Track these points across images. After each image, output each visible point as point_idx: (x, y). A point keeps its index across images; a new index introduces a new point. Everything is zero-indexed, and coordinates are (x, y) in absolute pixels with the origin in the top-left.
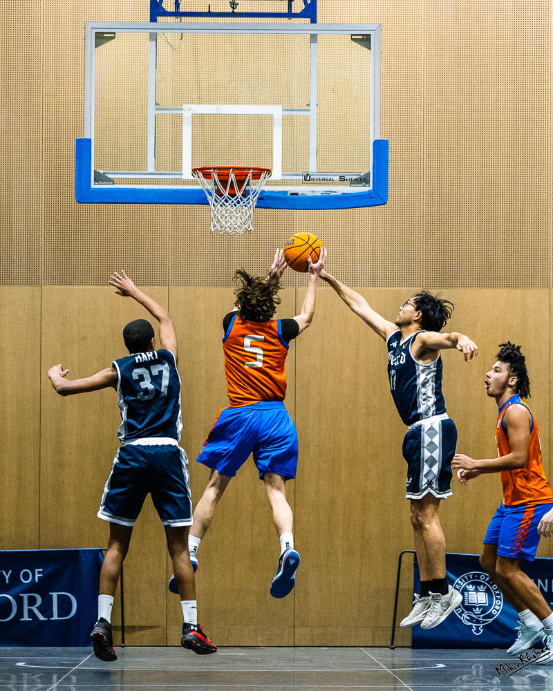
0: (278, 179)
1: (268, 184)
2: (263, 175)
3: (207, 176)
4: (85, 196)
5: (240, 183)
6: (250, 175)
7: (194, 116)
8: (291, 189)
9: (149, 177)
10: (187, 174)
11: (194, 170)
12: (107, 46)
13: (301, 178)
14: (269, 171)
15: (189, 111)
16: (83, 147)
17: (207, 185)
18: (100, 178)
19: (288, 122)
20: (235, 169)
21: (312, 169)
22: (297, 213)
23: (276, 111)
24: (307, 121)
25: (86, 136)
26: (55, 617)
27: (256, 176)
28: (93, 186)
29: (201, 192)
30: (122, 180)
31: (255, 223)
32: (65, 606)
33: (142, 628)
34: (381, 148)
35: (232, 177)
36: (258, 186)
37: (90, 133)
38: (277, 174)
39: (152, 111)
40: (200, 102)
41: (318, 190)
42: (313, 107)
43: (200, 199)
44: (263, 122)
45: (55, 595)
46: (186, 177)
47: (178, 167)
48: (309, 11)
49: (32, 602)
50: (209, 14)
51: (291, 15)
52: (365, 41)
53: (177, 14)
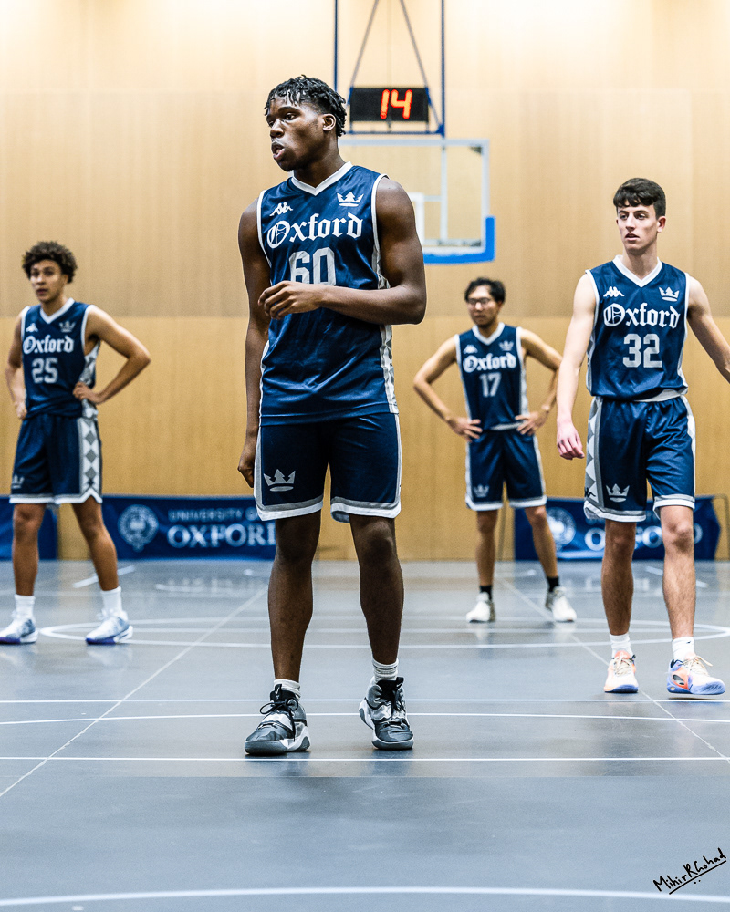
8: (430, 251)
19: (427, 206)
21: (444, 235)
23: (418, 199)
24: (440, 203)
33: (331, 548)
34: (490, 223)
41: (447, 251)
42: (444, 196)
45: (271, 527)
48: (441, 130)
49: (255, 531)
50: (373, 133)
51: (428, 133)
52: (479, 150)
53: (351, 132)
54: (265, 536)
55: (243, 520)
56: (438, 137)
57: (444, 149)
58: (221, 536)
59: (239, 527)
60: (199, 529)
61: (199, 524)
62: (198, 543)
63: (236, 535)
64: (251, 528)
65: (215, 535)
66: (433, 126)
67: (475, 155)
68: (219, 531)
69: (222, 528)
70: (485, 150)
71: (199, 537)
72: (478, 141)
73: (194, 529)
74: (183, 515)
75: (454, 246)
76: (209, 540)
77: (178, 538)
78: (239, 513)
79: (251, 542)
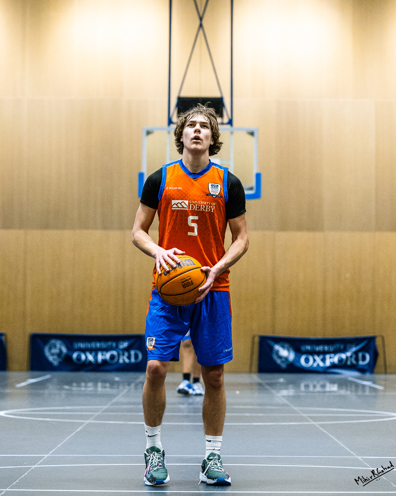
12: (150, 136)
24: (230, 164)
32: (136, 356)
34: (258, 176)
42: (232, 161)
48: (230, 122)
49: (123, 355)
51: (223, 124)
52: (252, 134)
54: (129, 357)
55: (116, 348)
56: (228, 126)
57: (232, 133)
58: (104, 358)
59: (115, 353)
60: (90, 354)
61: (91, 350)
62: (90, 361)
63: (112, 357)
64: (121, 353)
65: (100, 357)
66: (226, 120)
67: (250, 137)
68: (102, 355)
69: (104, 353)
70: (256, 134)
71: (91, 358)
72: (252, 128)
73: (87, 353)
74: (82, 345)
76: (96, 360)
77: (79, 358)
78: (114, 345)
79: (121, 361)
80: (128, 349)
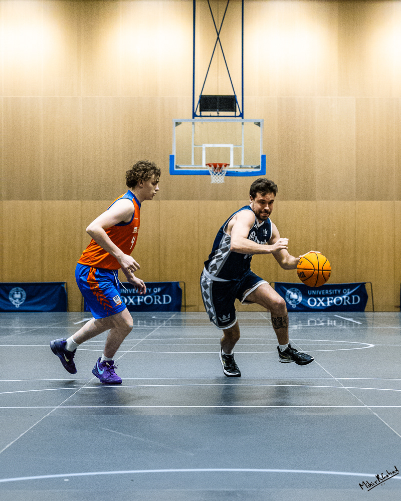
0: (232, 167)
1: (230, 168)
2: (227, 166)
3: (210, 166)
4: (172, 172)
5: (220, 167)
6: (223, 166)
7: (206, 148)
8: (236, 170)
9: (192, 167)
10: (204, 165)
11: (206, 165)
12: (179, 126)
13: (239, 167)
14: (229, 165)
15: (204, 146)
16: (172, 157)
17: (210, 169)
18: (177, 167)
19: (235, 150)
20: (219, 164)
21: (243, 164)
22: (239, 177)
23: (231, 146)
24: (241, 148)
25: (172, 154)
26: (164, 303)
27: (225, 166)
28: (175, 169)
29: (208, 171)
30: (184, 167)
31: (225, 180)
32: (167, 299)
33: (191, 306)
34: (263, 157)
35: (218, 166)
36: (226, 169)
37: (174, 153)
38: (232, 165)
39: (193, 146)
40: (209, 143)
41: (244, 170)
42: (243, 145)
43: (207, 173)
44: (228, 149)
45: (164, 296)
46: (204, 167)
47: (201, 163)
48: (242, 115)
49: (157, 298)
50: (211, 116)
51: (235, 116)
52: (259, 124)
53: (201, 116)
54: (162, 300)
55: (152, 293)
56: (241, 118)
57: (243, 123)
58: (142, 300)
59: (150, 297)
60: (131, 298)
61: (131, 295)
62: (131, 303)
63: (149, 300)
64: (155, 296)
65: (139, 300)
66: (238, 113)
67: (257, 127)
68: (141, 298)
70: (262, 125)
71: (131, 301)
72: (258, 119)
73: (129, 297)
75: (248, 168)
76: (136, 302)
79: (156, 303)
80: (161, 294)
